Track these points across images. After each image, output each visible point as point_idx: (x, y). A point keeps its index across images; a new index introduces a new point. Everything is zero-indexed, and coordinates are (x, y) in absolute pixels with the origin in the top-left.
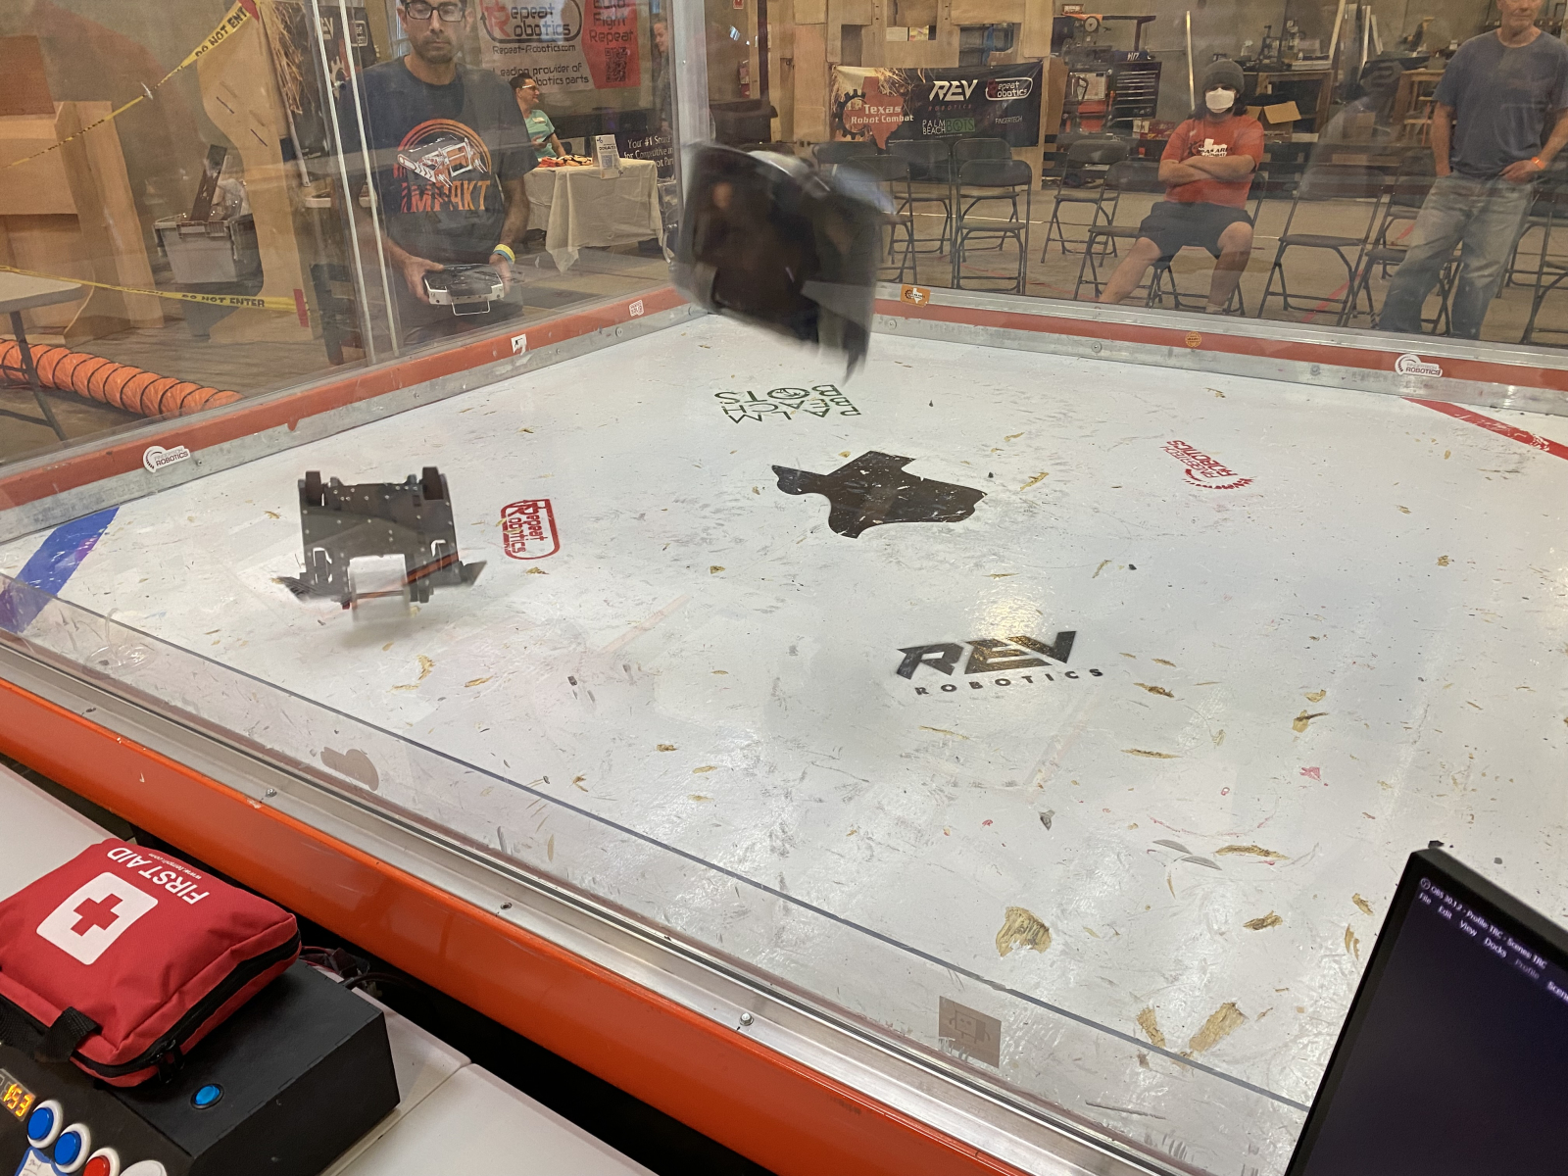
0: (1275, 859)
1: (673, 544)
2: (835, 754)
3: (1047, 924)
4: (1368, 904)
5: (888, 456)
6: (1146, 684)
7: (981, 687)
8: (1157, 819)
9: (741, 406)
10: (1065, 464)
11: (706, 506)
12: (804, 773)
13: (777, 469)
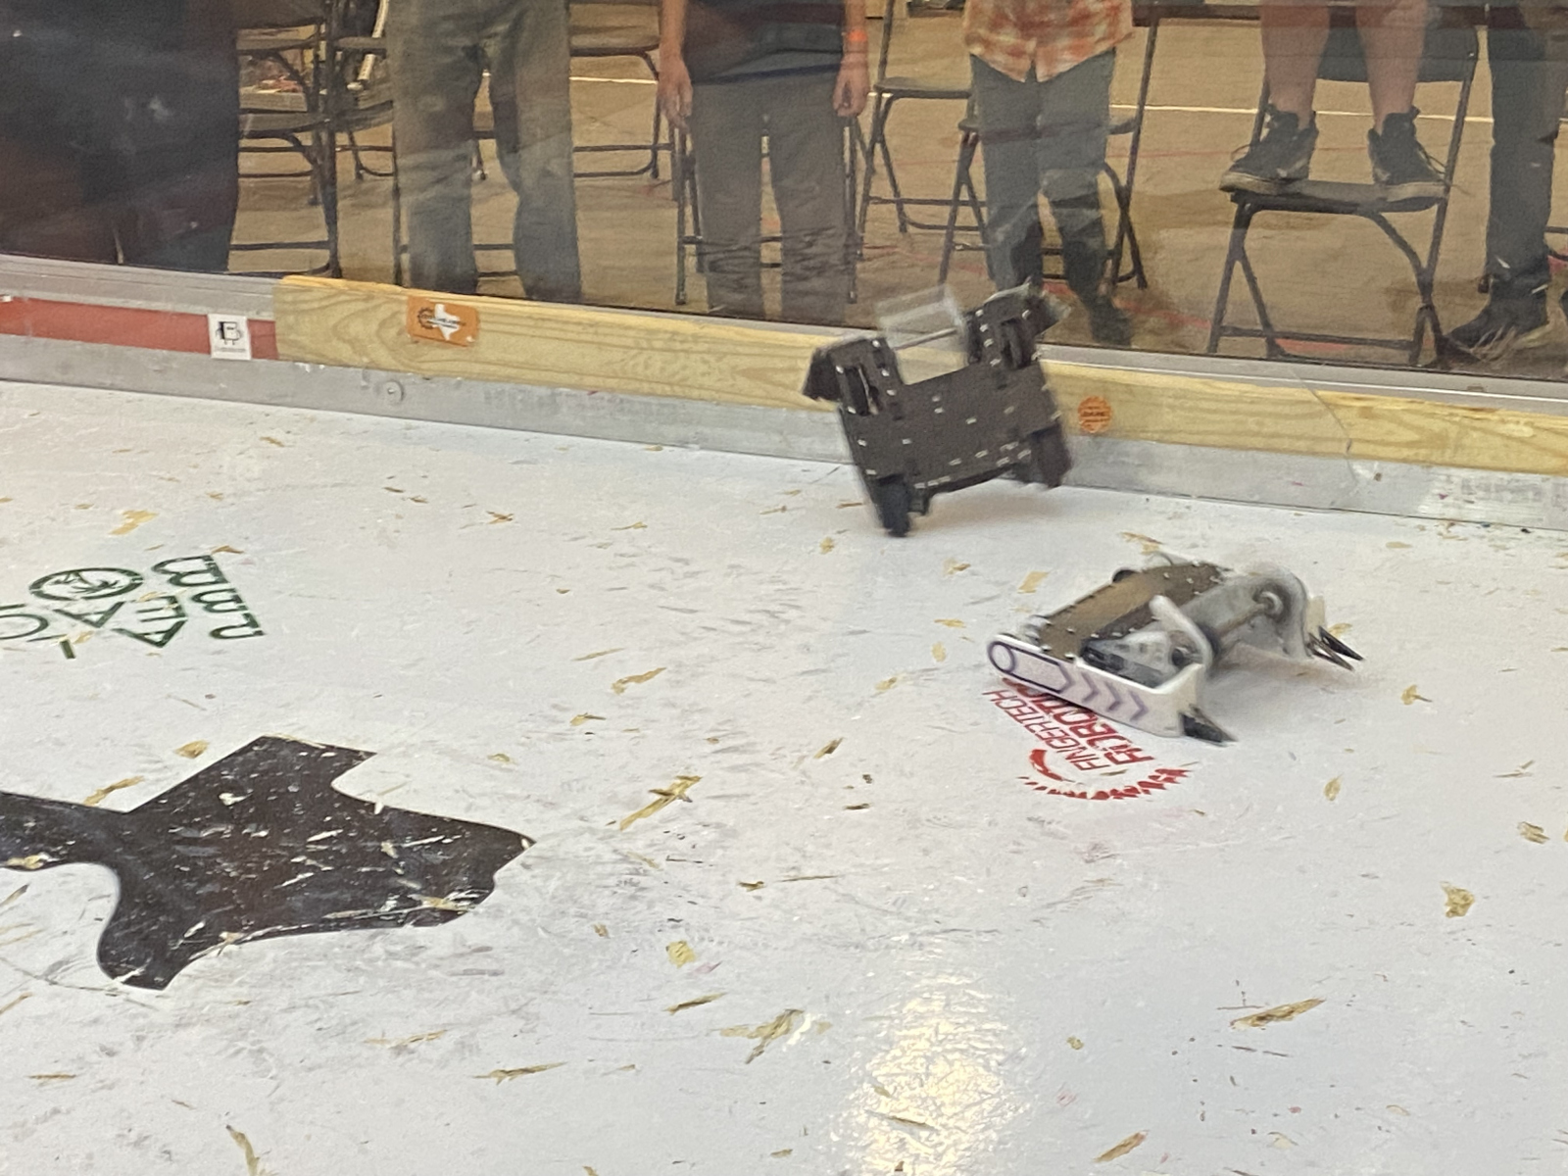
5: (307, 747)
10: (742, 750)
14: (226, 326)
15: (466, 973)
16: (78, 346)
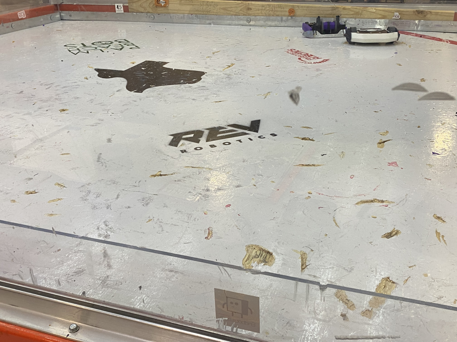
0: (388, 203)
1: (39, 102)
2: (136, 185)
3: (271, 251)
4: (442, 218)
5: (155, 62)
6: (300, 137)
7: (216, 146)
8: (320, 193)
9: (78, 49)
10: (242, 60)
11: (59, 86)
12: (118, 195)
13: (97, 70)
14: (118, 6)
15: (202, 89)
16: (89, 12)
